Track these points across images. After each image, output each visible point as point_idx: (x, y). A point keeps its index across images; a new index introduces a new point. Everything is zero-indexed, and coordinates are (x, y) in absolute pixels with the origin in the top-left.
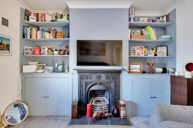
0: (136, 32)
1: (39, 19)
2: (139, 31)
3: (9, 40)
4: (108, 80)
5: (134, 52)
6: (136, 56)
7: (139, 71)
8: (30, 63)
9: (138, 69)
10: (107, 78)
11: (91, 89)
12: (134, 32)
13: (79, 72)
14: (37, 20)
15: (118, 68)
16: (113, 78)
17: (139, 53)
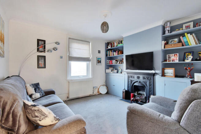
0: (174, 40)
1: (112, 46)
2: (176, 40)
3: (101, 58)
4: (144, 80)
5: (170, 59)
6: (171, 62)
7: (172, 75)
8: (110, 68)
9: (171, 73)
10: (144, 78)
11: (134, 85)
12: (171, 41)
13: (128, 73)
14: (111, 47)
15: (153, 72)
16: (148, 79)
17: (174, 59)
